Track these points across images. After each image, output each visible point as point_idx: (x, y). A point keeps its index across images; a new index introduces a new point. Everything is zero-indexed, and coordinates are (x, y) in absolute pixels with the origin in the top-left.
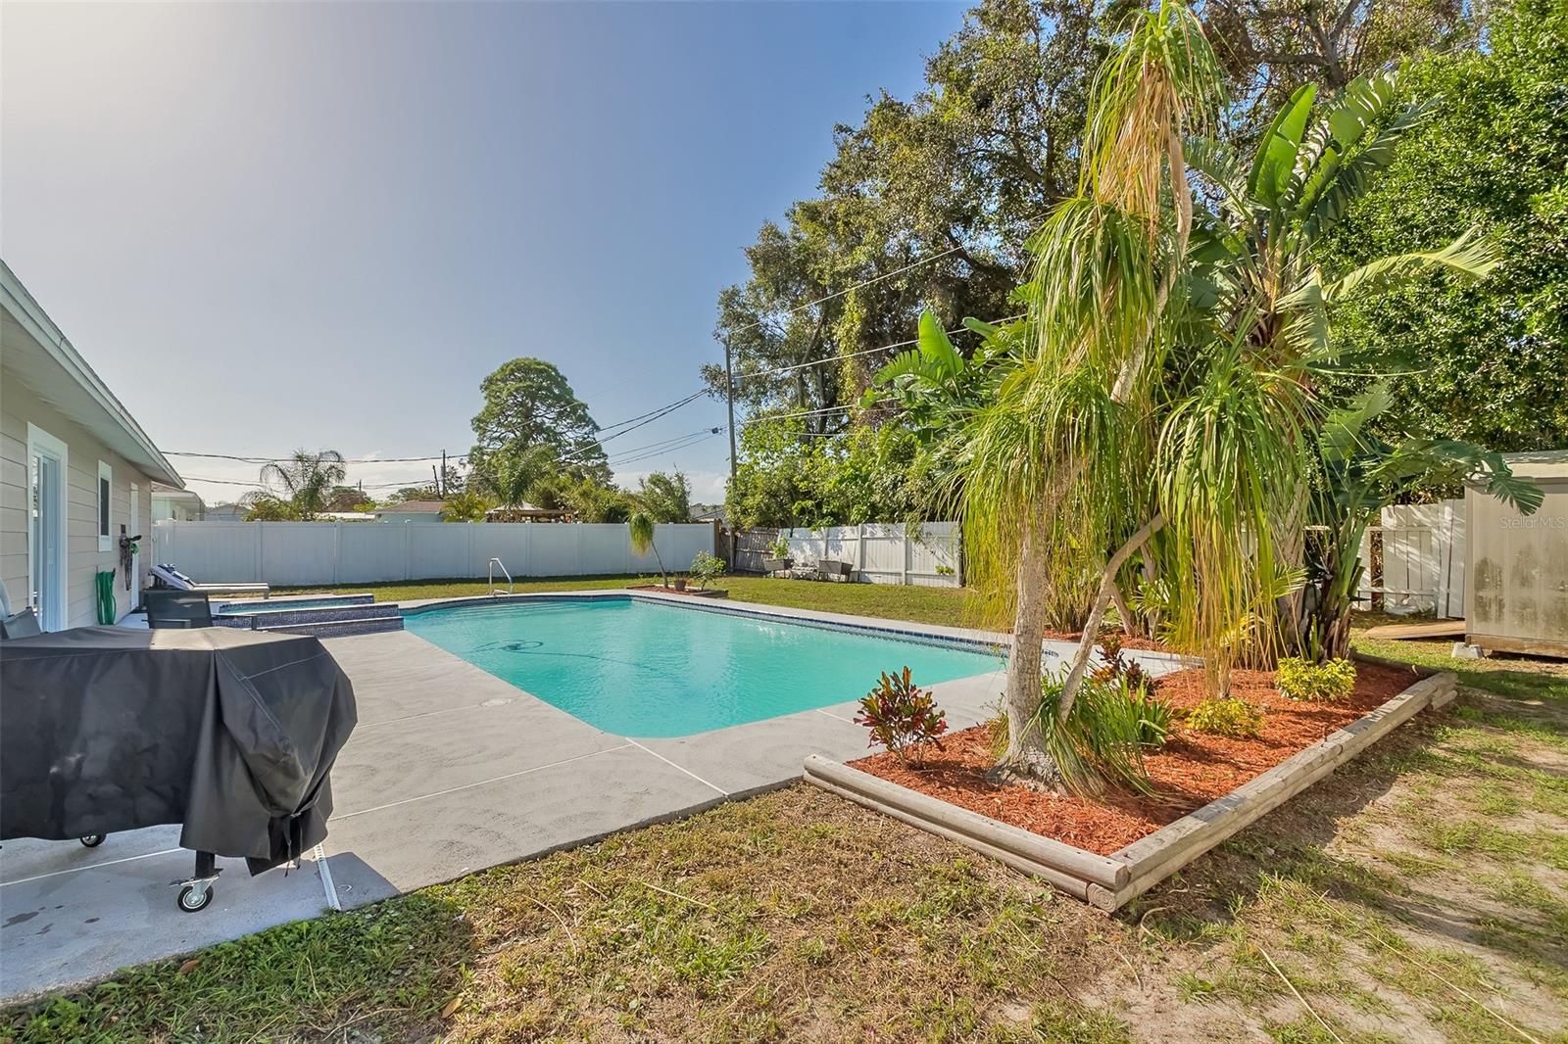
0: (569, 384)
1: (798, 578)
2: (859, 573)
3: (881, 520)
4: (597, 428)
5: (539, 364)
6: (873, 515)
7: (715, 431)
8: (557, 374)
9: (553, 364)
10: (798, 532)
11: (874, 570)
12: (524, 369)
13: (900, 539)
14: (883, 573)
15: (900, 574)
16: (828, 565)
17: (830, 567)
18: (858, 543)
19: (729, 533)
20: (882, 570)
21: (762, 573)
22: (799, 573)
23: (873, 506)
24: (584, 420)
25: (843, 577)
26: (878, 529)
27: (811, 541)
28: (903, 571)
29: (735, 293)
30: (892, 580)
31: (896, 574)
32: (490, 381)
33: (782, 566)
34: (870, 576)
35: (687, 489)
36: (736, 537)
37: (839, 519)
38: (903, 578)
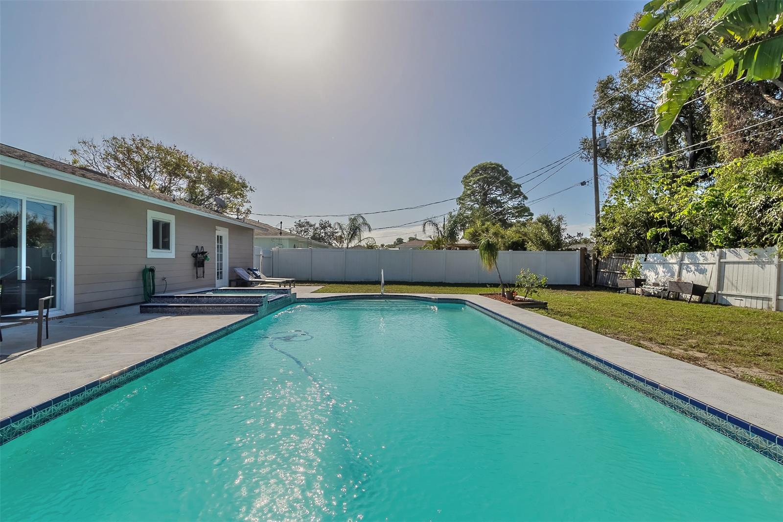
0: (510, 174)
1: (649, 295)
2: (715, 295)
3: (746, 245)
4: (525, 198)
5: (492, 164)
6: (736, 239)
7: (583, 184)
8: (503, 169)
9: (500, 163)
10: (651, 257)
11: (734, 293)
12: (484, 168)
13: (771, 263)
14: (746, 297)
15: (769, 299)
16: (679, 284)
17: (680, 288)
18: (716, 267)
19: (591, 258)
20: (744, 293)
21: (616, 289)
22: (651, 291)
23: (737, 231)
24: (519, 193)
25: (696, 298)
26: (743, 253)
27: (664, 264)
28: (773, 296)
29: (610, 80)
30: (758, 305)
31: (763, 299)
32: (466, 177)
33: (633, 285)
34: (730, 299)
35: (563, 227)
36: (598, 261)
37: (697, 244)
38: (773, 303)
